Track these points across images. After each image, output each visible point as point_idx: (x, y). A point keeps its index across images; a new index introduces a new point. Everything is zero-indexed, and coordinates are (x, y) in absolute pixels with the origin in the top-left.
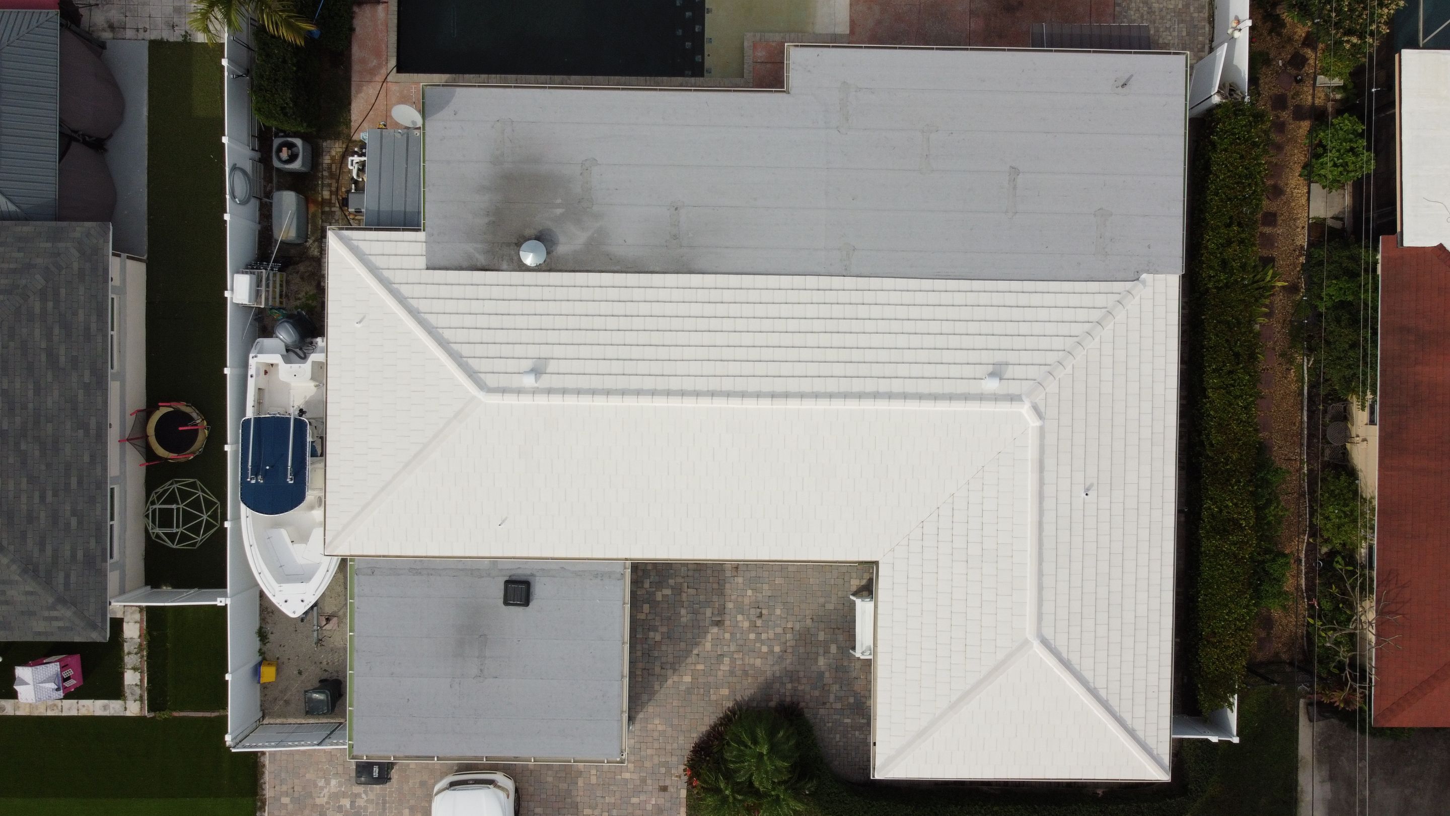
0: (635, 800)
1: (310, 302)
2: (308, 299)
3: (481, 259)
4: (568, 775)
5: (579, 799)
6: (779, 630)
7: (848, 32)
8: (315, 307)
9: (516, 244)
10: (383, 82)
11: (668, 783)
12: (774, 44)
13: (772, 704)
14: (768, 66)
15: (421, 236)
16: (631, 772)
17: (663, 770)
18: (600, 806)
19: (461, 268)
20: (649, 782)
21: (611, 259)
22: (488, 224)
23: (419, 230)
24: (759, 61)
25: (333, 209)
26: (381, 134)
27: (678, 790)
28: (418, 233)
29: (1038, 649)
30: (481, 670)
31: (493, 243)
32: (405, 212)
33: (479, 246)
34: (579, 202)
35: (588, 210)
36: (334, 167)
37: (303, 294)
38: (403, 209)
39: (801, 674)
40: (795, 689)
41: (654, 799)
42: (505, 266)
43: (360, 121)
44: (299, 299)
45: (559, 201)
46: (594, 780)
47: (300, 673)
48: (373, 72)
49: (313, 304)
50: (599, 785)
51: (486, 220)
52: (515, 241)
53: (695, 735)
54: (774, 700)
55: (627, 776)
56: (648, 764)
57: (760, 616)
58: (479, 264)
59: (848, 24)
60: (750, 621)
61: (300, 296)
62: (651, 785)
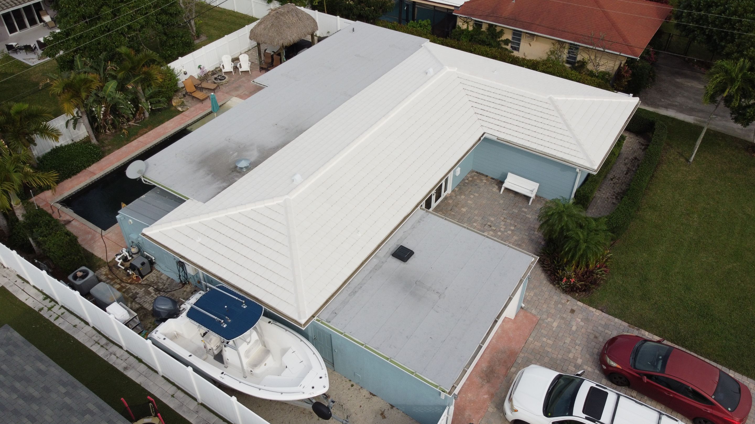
0: (574, 328)
4: (540, 353)
5: (560, 356)
6: (503, 223)
10: (102, 237)
11: (570, 308)
13: (543, 243)
16: (554, 322)
17: (560, 306)
18: (570, 347)
20: (564, 316)
25: (127, 288)
26: (128, 208)
27: (577, 305)
30: (437, 293)
36: (110, 276)
39: (532, 226)
41: (577, 319)
43: (105, 255)
46: (550, 342)
48: (93, 238)
50: (555, 341)
53: (545, 282)
54: (541, 241)
55: (555, 324)
56: (553, 311)
57: (490, 226)
60: (491, 230)
62: (568, 316)
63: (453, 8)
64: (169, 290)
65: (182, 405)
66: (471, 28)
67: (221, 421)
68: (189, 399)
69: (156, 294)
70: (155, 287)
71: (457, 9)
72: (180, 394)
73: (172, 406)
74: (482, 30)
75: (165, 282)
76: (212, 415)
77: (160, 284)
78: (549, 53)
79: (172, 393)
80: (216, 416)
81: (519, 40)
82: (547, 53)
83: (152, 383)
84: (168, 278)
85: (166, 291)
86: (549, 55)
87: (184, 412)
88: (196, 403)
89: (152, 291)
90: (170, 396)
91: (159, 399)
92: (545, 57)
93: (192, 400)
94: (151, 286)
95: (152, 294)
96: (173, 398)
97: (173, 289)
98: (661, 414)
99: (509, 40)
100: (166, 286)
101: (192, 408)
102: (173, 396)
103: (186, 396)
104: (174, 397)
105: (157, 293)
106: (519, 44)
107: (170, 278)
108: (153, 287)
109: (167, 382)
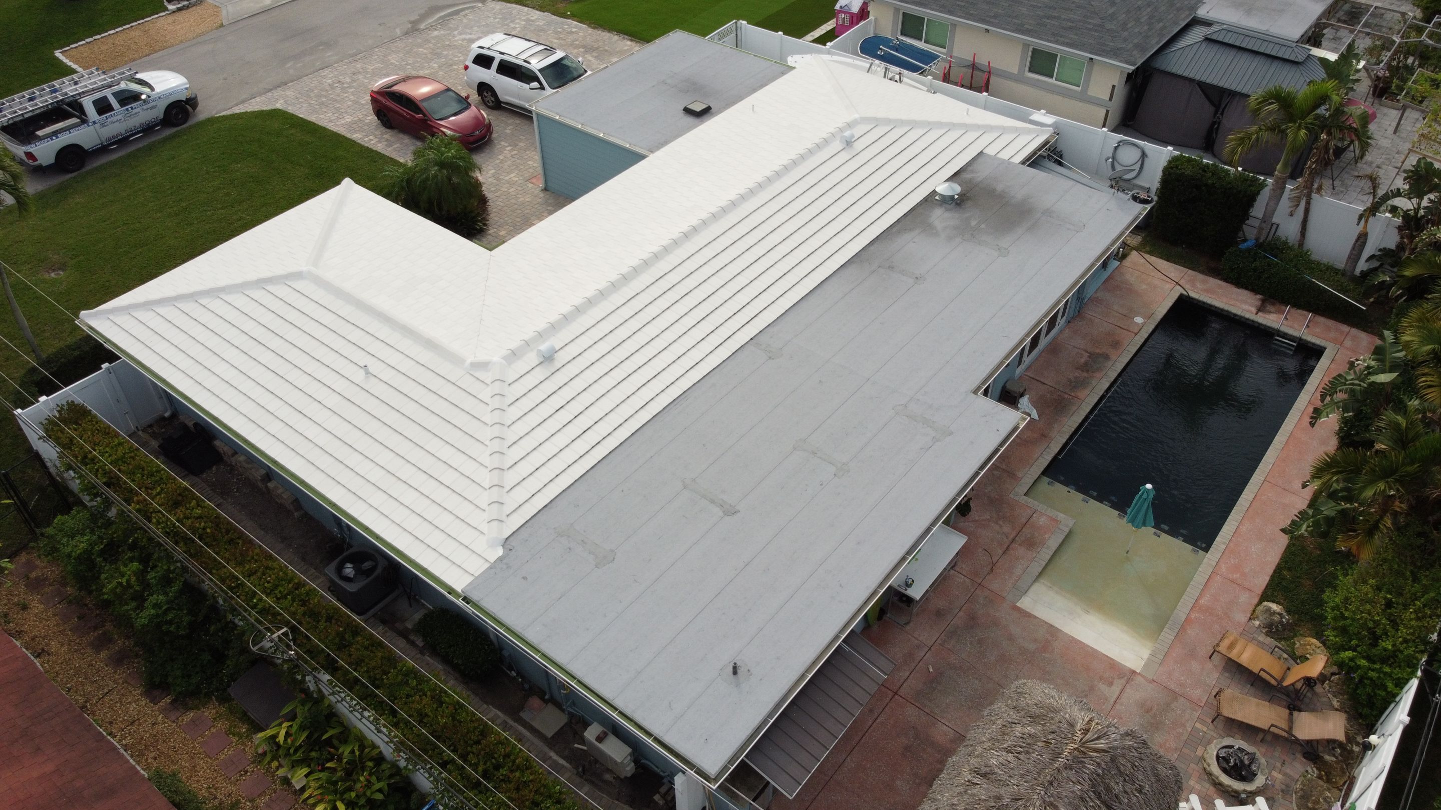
7: (1019, 605)
24: (1035, 516)
59: (1027, 610)
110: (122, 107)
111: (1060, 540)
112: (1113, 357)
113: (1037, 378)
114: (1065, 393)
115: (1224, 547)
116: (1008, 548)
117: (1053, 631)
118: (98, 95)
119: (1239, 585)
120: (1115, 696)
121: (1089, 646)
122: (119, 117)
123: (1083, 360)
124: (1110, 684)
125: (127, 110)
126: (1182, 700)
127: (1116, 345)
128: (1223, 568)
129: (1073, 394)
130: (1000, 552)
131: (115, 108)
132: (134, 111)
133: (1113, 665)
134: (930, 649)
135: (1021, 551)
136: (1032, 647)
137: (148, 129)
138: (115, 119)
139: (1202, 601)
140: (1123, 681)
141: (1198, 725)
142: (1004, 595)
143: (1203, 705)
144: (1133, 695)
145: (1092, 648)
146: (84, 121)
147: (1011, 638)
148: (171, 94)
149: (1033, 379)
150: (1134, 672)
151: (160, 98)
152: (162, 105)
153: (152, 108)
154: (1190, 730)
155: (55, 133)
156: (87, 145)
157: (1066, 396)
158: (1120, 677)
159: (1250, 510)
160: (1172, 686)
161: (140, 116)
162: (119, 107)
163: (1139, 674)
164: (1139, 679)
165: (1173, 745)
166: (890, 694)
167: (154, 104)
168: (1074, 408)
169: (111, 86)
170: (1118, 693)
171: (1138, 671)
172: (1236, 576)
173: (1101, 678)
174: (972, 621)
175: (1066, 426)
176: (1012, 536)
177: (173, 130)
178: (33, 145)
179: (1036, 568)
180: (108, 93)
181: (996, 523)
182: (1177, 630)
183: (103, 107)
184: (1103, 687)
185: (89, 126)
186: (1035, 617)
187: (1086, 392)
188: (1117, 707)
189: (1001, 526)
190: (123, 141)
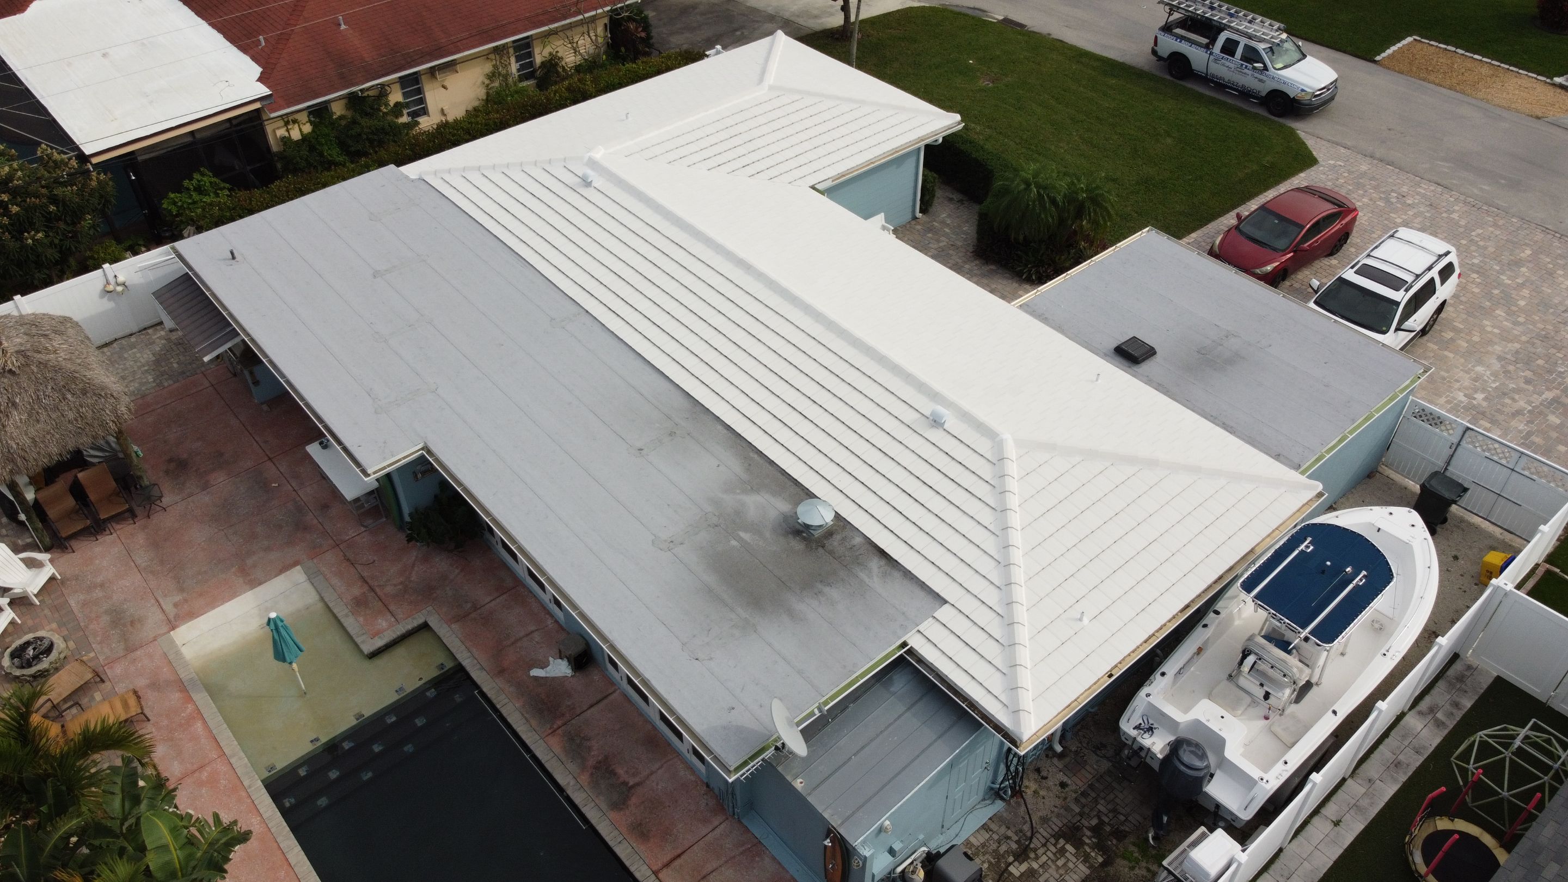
1: (1136, 855)
2: (1137, 861)
3: (875, 564)
7: (299, 568)
8: (1134, 844)
9: (823, 547)
12: (361, 619)
14: (392, 607)
15: (916, 642)
19: (908, 575)
21: (750, 465)
22: (829, 585)
23: (911, 652)
24: (393, 619)
26: (842, 823)
28: (916, 647)
29: (770, 79)
30: (1227, 337)
31: (846, 566)
32: (909, 709)
33: (863, 575)
34: (716, 526)
35: (717, 514)
37: (1137, 871)
38: (908, 715)
40: (965, 262)
42: (858, 540)
44: (1148, 870)
45: (734, 543)
47: (1456, 558)
49: (1136, 850)
51: (826, 590)
52: (820, 550)
58: (883, 562)
59: (288, 573)
61: (1144, 872)
63: (257, 105)
64: (1026, 828)
65: (1357, 807)
66: (307, 128)
67: (1387, 741)
68: (1340, 794)
69: (1037, 858)
70: (1011, 859)
71: (265, 103)
72: (1331, 810)
73: (1359, 827)
74: (334, 117)
75: (996, 837)
76: (1376, 755)
77: (1003, 848)
78: (487, 82)
79: (1329, 826)
80: (1378, 750)
81: (420, 91)
82: (484, 83)
83: (1306, 864)
84: (985, 827)
85: (1029, 834)
86: (487, 86)
87: (1372, 804)
88: (1350, 782)
89: (1024, 867)
90: (1337, 829)
91: (1346, 850)
92: (482, 93)
93: (1344, 788)
94: (1006, 869)
95: (1035, 865)
96: (1341, 824)
97: (1023, 818)
98: (1392, 236)
99: (400, 102)
100: (1010, 833)
101: (1363, 790)
102: (1337, 823)
103: (1334, 799)
104: (1340, 821)
105: (1032, 855)
106: (422, 101)
107: (985, 824)
108: (1010, 864)
109: (1304, 833)
110: (1241, 60)
111: (349, 629)
112: (613, 815)
113: (605, 702)
114: (565, 724)
115: (246, 783)
116: (367, 583)
117: (254, 583)
118: (1235, 37)
119: (194, 772)
120: (162, 603)
121: (222, 604)
122: (1232, 65)
123: (620, 771)
124: (176, 605)
125: (1242, 65)
126: (121, 653)
127: (640, 831)
128: (221, 767)
129: (560, 731)
130: (365, 574)
131: (1236, 57)
132: (1246, 71)
133: (192, 615)
134: (294, 490)
135: (357, 591)
136: (249, 562)
137: (1246, 94)
138: (1227, 64)
139: (199, 725)
140: (171, 617)
141: (92, 655)
142: (315, 561)
143: (105, 668)
144: (153, 618)
145: (219, 606)
146: (1207, 47)
147: (268, 549)
148: (1284, 83)
149: (606, 697)
150: (173, 628)
151: (1273, 78)
152: (1270, 85)
153: (1260, 80)
154: (93, 646)
155: (1182, 38)
156: (1195, 65)
157: (559, 723)
158: (177, 617)
159: (276, 845)
160: (138, 653)
161: (1248, 79)
162: (1239, 58)
163: (169, 632)
164: (165, 629)
165: (91, 627)
166: (271, 456)
167: (1264, 78)
168: (534, 723)
169: (1250, 38)
170: (164, 607)
171: (172, 633)
172: (204, 775)
173: (186, 601)
174: (301, 527)
175: (507, 700)
176: (378, 590)
177: (1265, 114)
178: (1163, 34)
179: (330, 597)
180: (1243, 41)
181: (401, 583)
182: (186, 684)
183: (1230, 48)
184: (178, 598)
185: (1206, 52)
186: (276, 576)
187: (557, 749)
188: (153, 601)
189: (395, 585)
190: (1221, 86)
